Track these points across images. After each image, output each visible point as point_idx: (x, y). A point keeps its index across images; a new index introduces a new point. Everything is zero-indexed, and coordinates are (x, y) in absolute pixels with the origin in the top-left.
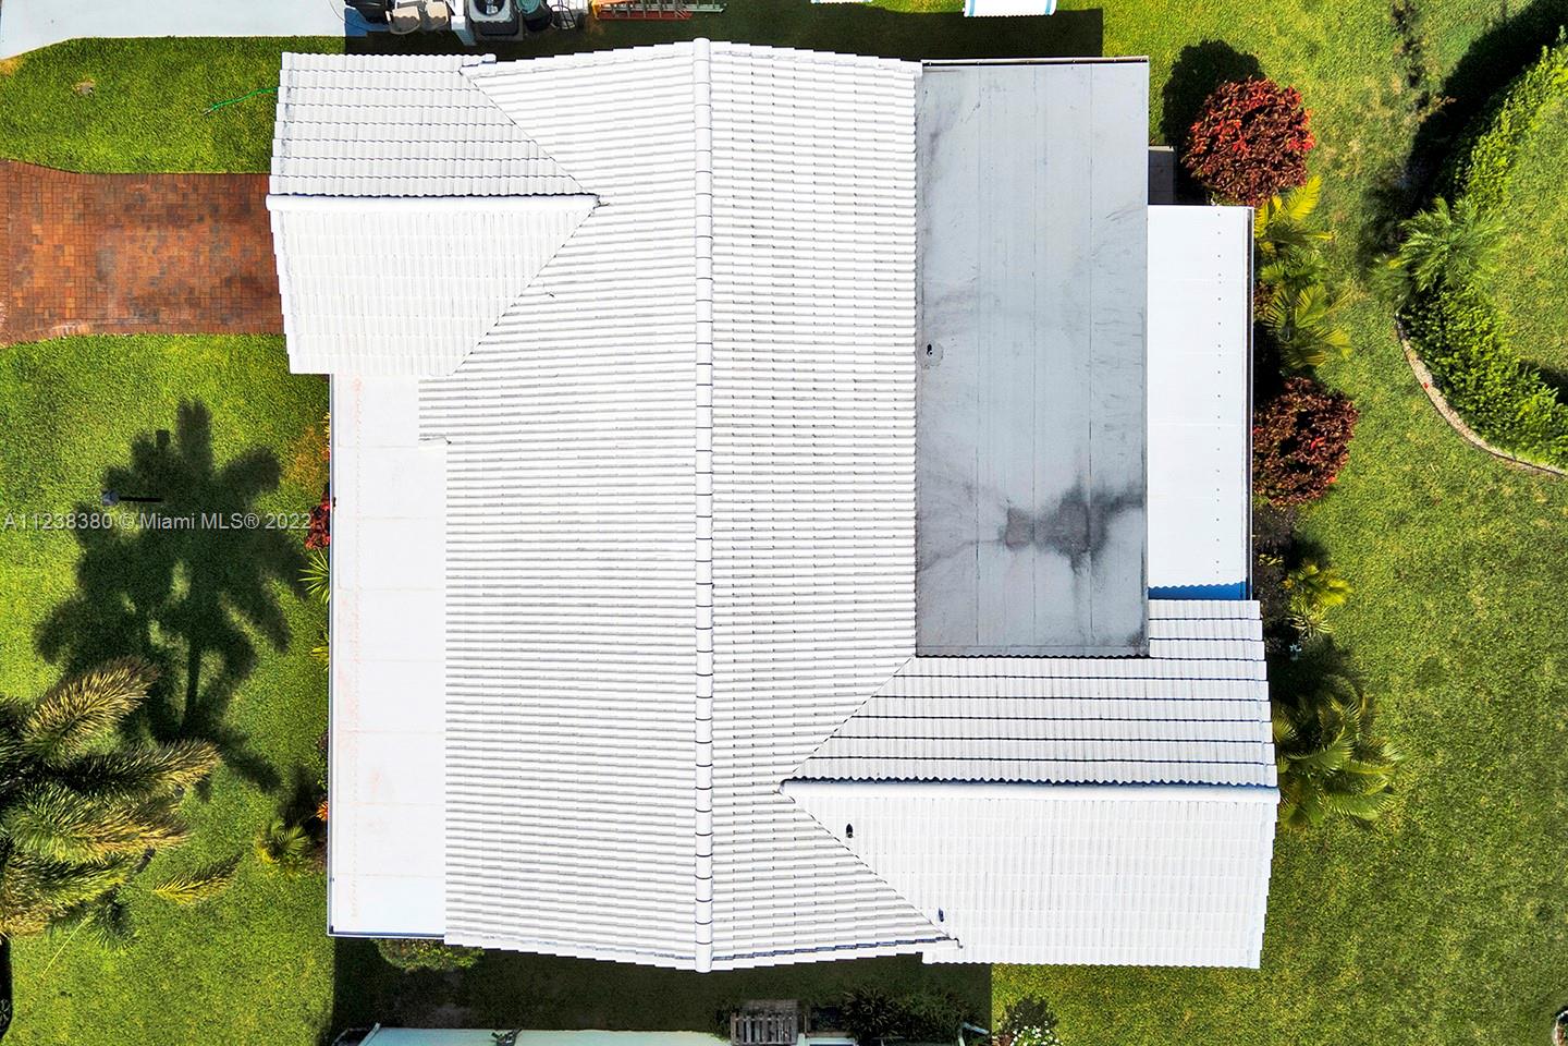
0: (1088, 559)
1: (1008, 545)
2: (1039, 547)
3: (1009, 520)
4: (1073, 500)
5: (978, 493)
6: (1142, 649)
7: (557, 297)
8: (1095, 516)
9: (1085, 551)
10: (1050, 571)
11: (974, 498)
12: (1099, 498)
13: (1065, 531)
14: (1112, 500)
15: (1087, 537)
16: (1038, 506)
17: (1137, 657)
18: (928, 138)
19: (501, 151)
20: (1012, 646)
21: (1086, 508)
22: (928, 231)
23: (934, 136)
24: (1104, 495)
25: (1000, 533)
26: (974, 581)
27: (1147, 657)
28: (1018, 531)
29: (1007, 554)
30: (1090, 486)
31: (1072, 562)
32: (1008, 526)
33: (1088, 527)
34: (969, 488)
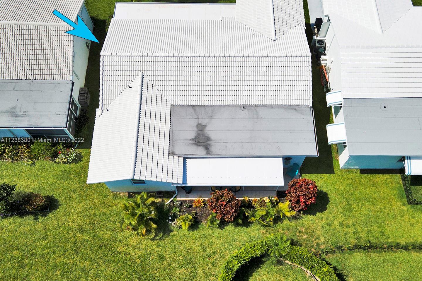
0: (194, 142)
1: (198, 125)
2: (197, 131)
3: (204, 125)
4: (208, 139)
5: (210, 119)
6: (171, 154)
7: (253, 35)
8: (204, 144)
9: (196, 141)
10: (191, 134)
11: (209, 118)
12: (209, 144)
13: (201, 137)
14: (208, 148)
15: (199, 142)
16: (207, 131)
17: (169, 153)
18: (294, 108)
19: (285, 26)
20: (173, 125)
21: (206, 142)
22: (272, 108)
23: (295, 109)
24: (209, 146)
25: (200, 123)
26: (189, 118)
27: (169, 155)
28: (201, 127)
29: (195, 125)
30: (212, 142)
31: (193, 139)
32: (202, 125)
33: (202, 142)
34: (211, 117)
